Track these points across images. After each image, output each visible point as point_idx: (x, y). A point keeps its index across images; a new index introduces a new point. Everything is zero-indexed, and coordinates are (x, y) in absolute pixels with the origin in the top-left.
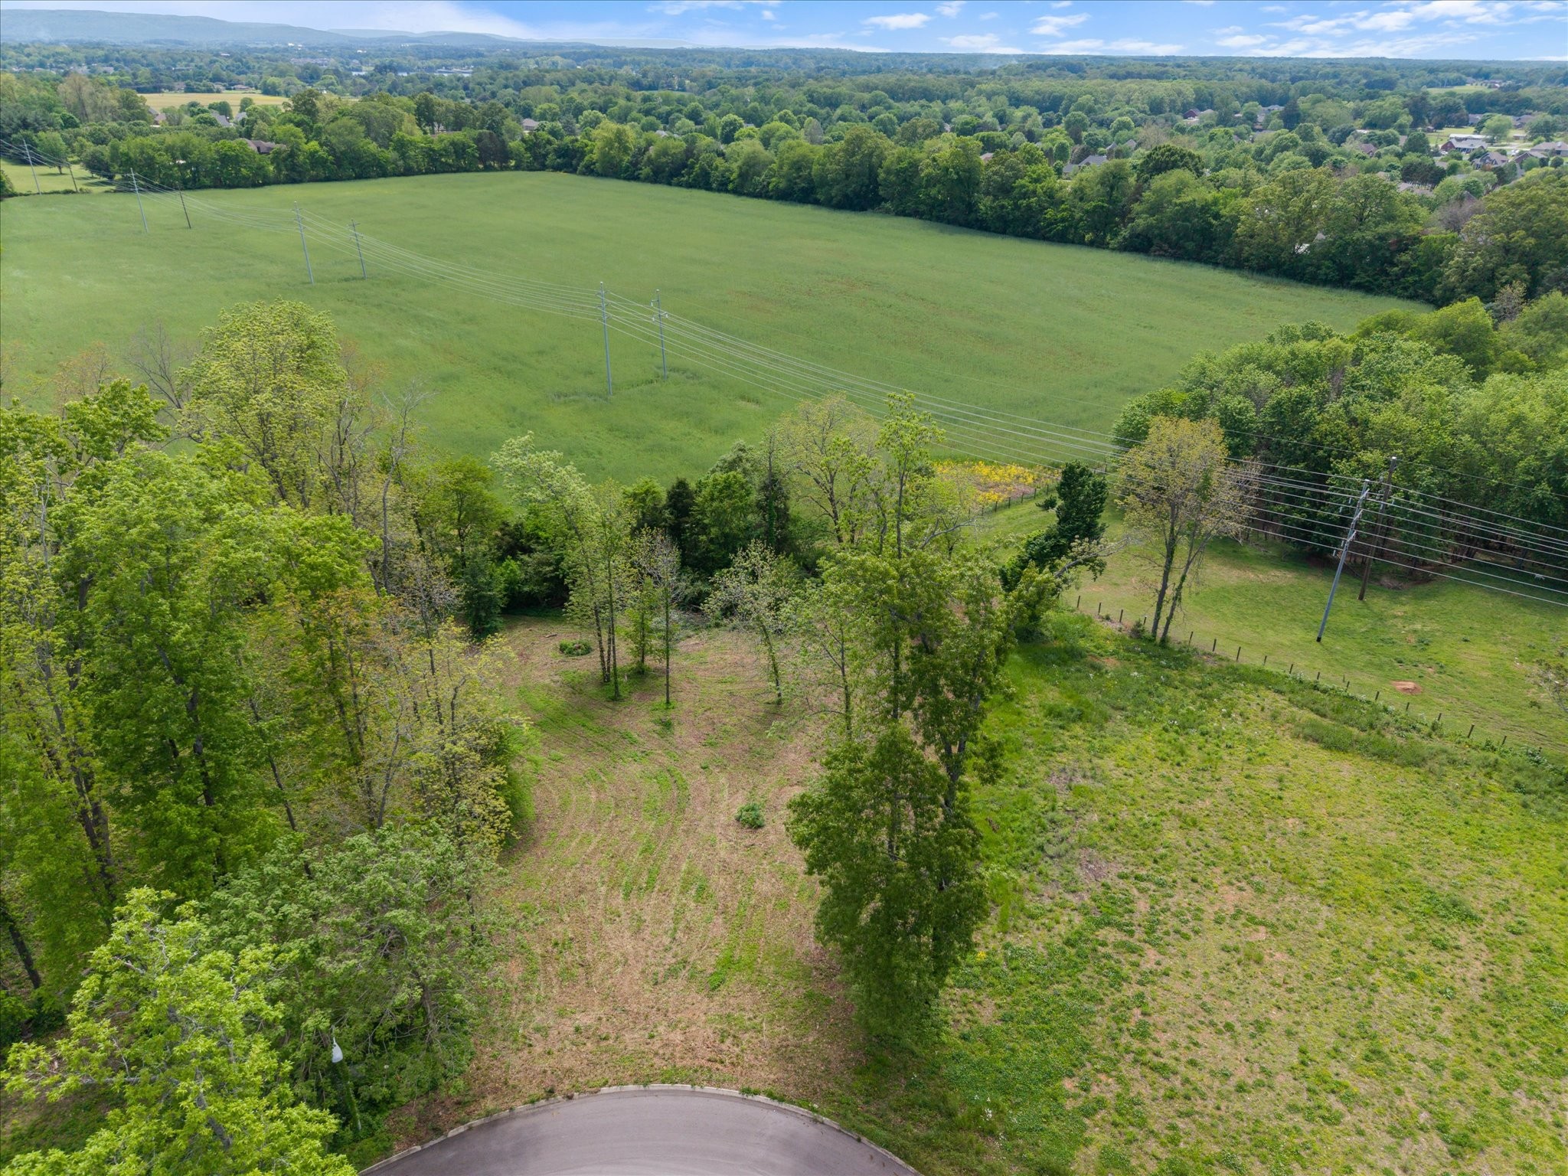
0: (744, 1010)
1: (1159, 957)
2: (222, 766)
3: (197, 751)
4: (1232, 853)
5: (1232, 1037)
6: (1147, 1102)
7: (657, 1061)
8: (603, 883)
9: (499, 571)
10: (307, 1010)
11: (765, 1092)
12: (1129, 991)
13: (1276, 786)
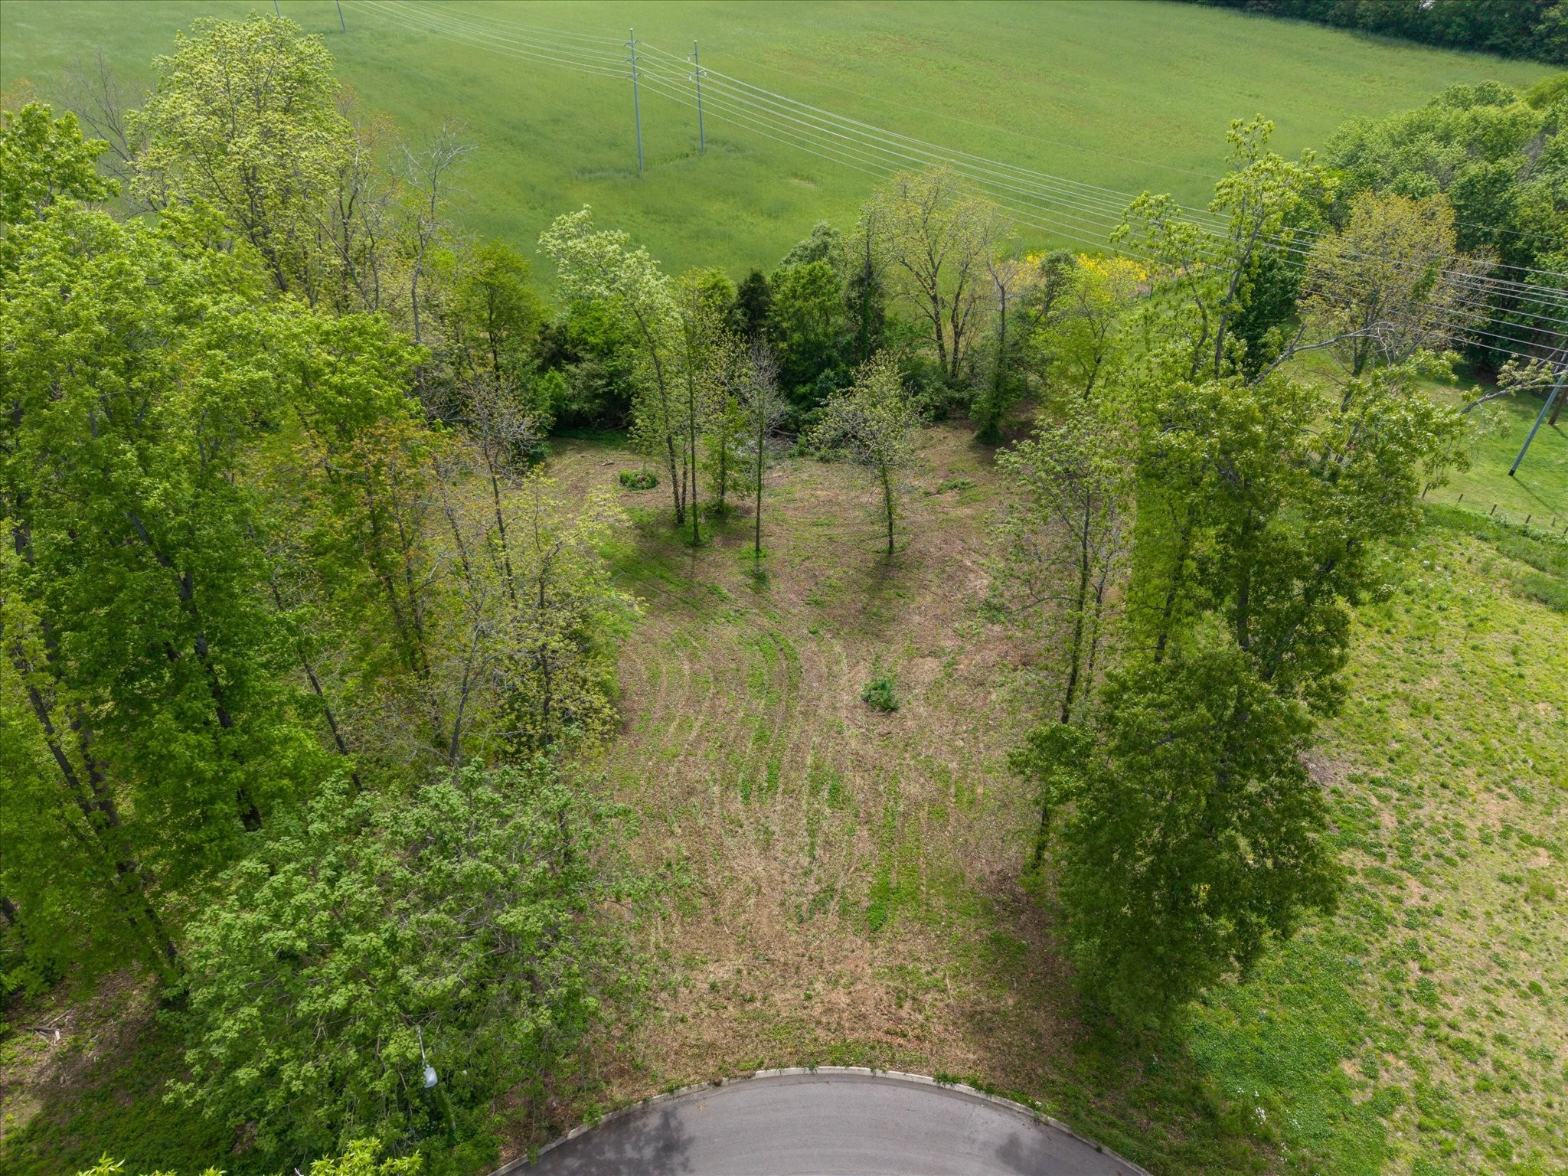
0: (918, 960)
1: (1424, 891)
2: (237, 674)
3: (201, 652)
4: (1481, 749)
5: (1543, 1003)
6: (1457, 1095)
7: (820, 1033)
8: (715, 781)
9: (543, 384)
10: (385, 1027)
11: (967, 1079)
12: (1399, 936)
13: (1511, 660)
